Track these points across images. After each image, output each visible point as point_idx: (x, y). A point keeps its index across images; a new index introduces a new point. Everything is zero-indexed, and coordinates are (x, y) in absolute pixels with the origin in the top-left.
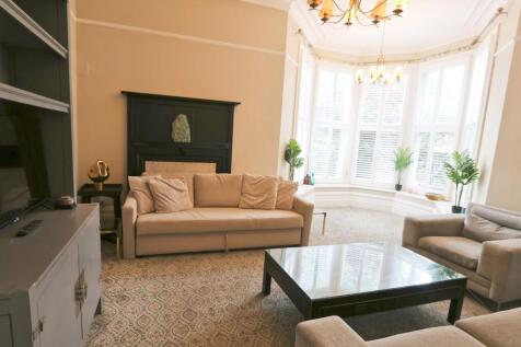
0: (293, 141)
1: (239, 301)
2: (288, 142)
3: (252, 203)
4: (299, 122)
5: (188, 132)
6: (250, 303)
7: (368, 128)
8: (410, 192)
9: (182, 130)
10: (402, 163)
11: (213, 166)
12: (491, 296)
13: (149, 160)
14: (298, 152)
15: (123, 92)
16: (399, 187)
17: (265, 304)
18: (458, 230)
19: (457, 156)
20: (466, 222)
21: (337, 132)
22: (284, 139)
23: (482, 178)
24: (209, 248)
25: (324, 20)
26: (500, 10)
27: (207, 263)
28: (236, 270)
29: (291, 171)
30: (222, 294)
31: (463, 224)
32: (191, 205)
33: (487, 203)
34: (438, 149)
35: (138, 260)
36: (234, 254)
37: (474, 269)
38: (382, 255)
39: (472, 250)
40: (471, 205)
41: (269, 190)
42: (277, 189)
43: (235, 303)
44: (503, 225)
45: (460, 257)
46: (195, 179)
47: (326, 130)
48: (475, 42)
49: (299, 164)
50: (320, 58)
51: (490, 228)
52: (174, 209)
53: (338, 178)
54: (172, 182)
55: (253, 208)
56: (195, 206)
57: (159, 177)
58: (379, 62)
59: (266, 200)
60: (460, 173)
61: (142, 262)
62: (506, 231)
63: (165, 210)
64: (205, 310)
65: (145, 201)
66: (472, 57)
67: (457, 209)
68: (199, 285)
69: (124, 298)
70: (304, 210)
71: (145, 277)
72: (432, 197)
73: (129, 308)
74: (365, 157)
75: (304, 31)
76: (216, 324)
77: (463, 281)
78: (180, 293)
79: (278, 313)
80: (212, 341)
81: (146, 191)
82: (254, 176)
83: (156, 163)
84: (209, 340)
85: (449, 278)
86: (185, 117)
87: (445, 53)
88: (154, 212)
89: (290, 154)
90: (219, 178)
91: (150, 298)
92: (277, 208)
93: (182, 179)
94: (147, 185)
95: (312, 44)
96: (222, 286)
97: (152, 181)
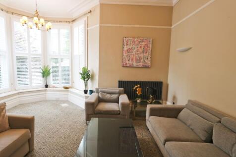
8: (54, 87)
16: (47, 86)
26: (91, 11)
37: (120, 114)
44: (111, 93)
45: (114, 111)
48: (73, 21)
51: (108, 96)
60: (86, 77)
62: (113, 96)
67: (86, 91)
72: (66, 88)
87: (60, 21)
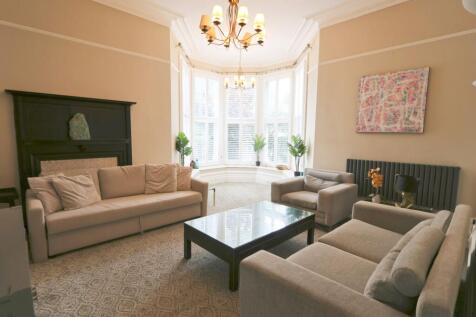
0: (181, 134)
1: (168, 268)
2: (177, 135)
3: (156, 188)
4: (184, 118)
5: (87, 129)
6: (178, 268)
7: (233, 121)
8: (266, 166)
9: (80, 128)
10: (258, 146)
11: (115, 160)
12: (326, 223)
13: (45, 160)
14: (186, 142)
15: (8, 91)
16: (258, 164)
17: (190, 265)
18: (302, 187)
19: (294, 138)
20: (306, 181)
21: (211, 125)
22: (175, 133)
23: (309, 152)
24: (125, 234)
25: (210, 41)
26: (309, 45)
27: (127, 247)
28: (156, 247)
29: (183, 158)
30: (151, 268)
31: (303, 182)
32: (99, 197)
33: (314, 166)
34: (281, 134)
35: (52, 260)
36: (149, 234)
37: (316, 209)
38: (251, 215)
39: (313, 198)
40: (306, 170)
41: (170, 175)
42: (176, 174)
43: (165, 272)
44: (325, 179)
45: (307, 203)
46: (99, 174)
47: (203, 124)
48: (295, 64)
49: (188, 152)
50: (193, 67)
51: (318, 182)
52: (84, 204)
53: (216, 160)
54: (78, 178)
55: (157, 192)
56: (103, 198)
57: (62, 175)
58: (240, 73)
59: (169, 184)
60: (297, 150)
61: (58, 261)
62: (327, 183)
63: (74, 206)
64: (142, 283)
65: (51, 200)
66: (294, 73)
67: (297, 174)
68: (127, 266)
69: (52, 297)
70: (201, 188)
71: (68, 273)
72: (280, 168)
73: (63, 305)
74: (233, 143)
75: (183, 45)
76: (156, 291)
77: (313, 217)
78: (111, 277)
79: (203, 269)
80: (158, 305)
81: (51, 191)
82: (155, 165)
83: (53, 162)
84: (155, 305)
85: (297, 220)
86: (82, 116)
88: (63, 209)
89: (181, 145)
90: (123, 170)
91: (82, 290)
92: (179, 190)
93: (85, 174)
94: (51, 184)
95: (189, 55)
96: (148, 262)
97: (56, 180)
